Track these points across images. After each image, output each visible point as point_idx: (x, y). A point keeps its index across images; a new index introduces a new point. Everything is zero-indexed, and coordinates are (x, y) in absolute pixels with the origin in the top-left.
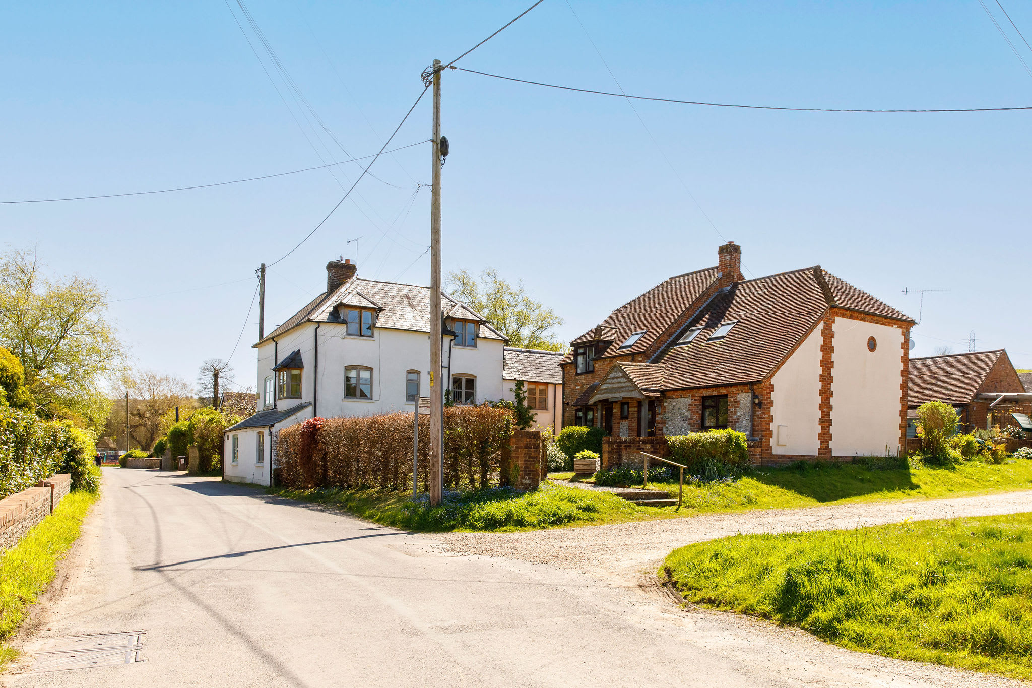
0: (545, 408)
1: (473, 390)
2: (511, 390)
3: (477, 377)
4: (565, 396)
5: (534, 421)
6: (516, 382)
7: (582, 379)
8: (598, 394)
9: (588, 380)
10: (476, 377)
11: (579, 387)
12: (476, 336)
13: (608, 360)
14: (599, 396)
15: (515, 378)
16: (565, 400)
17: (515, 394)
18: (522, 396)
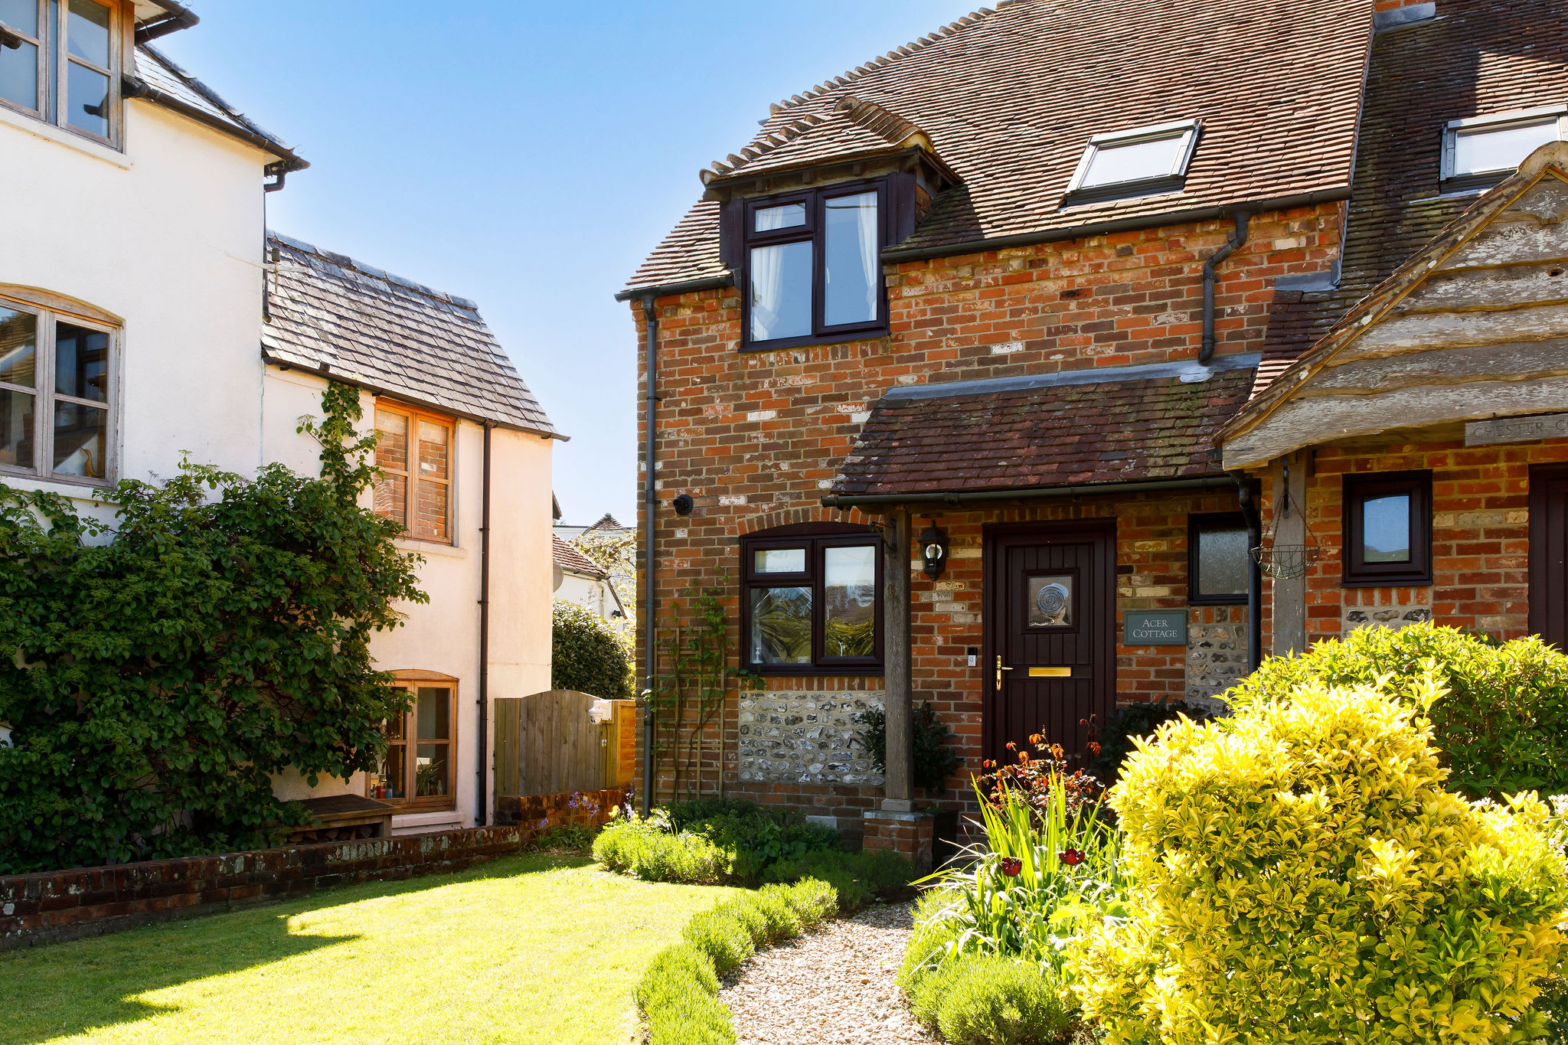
0: (448, 537)
1: (105, 400)
2: (304, 428)
3: (129, 325)
4: (659, 465)
5: (412, 594)
6: (323, 386)
7: (796, 372)
8: (1329, 395)
9: (835, 377)
10: (118, 324)
11: (769, 415)
12: (116, 86)
13: (1015, 261)
14: (1338, 407)
15: (325, 366)
16: (659, 485)
17: (319, 450)
18: (352, 462)
